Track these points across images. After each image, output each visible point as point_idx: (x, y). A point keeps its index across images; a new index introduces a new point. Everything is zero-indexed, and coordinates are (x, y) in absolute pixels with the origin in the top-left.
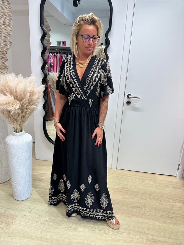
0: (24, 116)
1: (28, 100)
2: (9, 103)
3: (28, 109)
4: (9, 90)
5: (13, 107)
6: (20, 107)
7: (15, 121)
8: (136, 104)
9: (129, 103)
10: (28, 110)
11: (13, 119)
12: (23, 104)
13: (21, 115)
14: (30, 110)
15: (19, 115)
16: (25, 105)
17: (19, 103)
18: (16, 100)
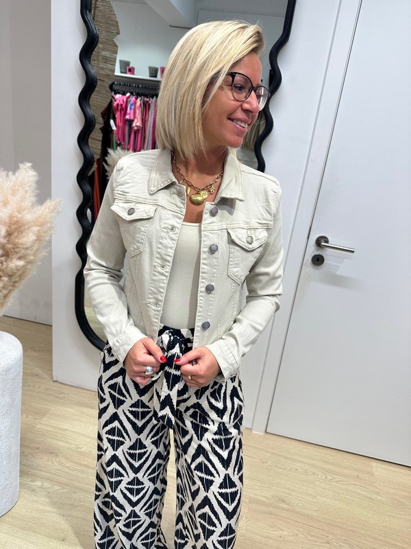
8: (339, 266)
9: (318, 260)
14: (10, 276)
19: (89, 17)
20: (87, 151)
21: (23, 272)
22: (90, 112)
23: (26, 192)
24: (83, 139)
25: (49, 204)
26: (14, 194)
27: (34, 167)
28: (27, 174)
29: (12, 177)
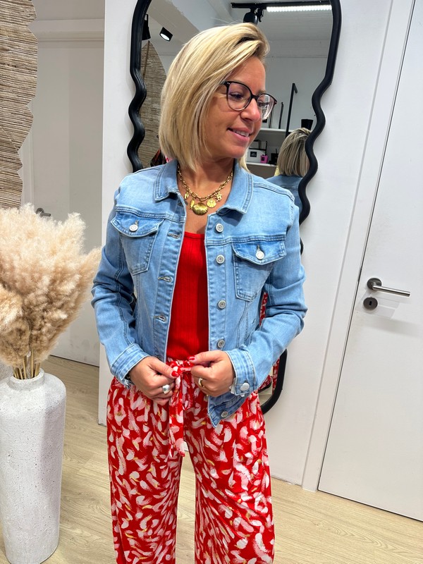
0: (37, 338)
1: (47, 295)
3: (46, 320)
7: (10, 349)
8: (394, 310)
9: (370, 304)
10: (45, 323)
11: (6, 344)
12: (30, 304)
13: (28, 333)
14: (53, 324)
15: (21, 335)
16: (37, 309)
18: (11, 294)
19: (139, 75)
22: (138, 162)
28: (75, 223)
29: (61, 227)
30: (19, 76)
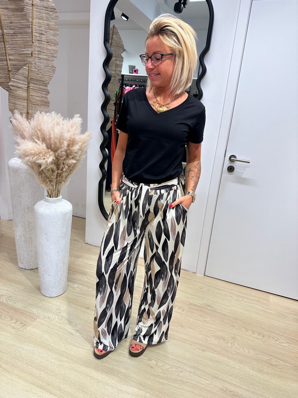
1: (66, 152)
2: (40, 153)
3: (65, 165)
4: (41, 135)
5: (44, 159)
6: (53, 160)
7: (47, 180)
8: (243, 173)
9: (231, 169)
11: (45, 177)
12: (58, 156)
13: (56, 172)
14: (69, 167)
15: (53, 172)
17: (54, 155)
18: (50, 150)
19: (108, 45)
20: (106, 114)
21: (74, 166)
22: (108, 93)
23: (77, 127)
24: (104, 107)
25: (87, 134)
26: (72, 127)
27: (80, 117)
28: (77, 119)
29: (71, 121)
30: (49, 47)
